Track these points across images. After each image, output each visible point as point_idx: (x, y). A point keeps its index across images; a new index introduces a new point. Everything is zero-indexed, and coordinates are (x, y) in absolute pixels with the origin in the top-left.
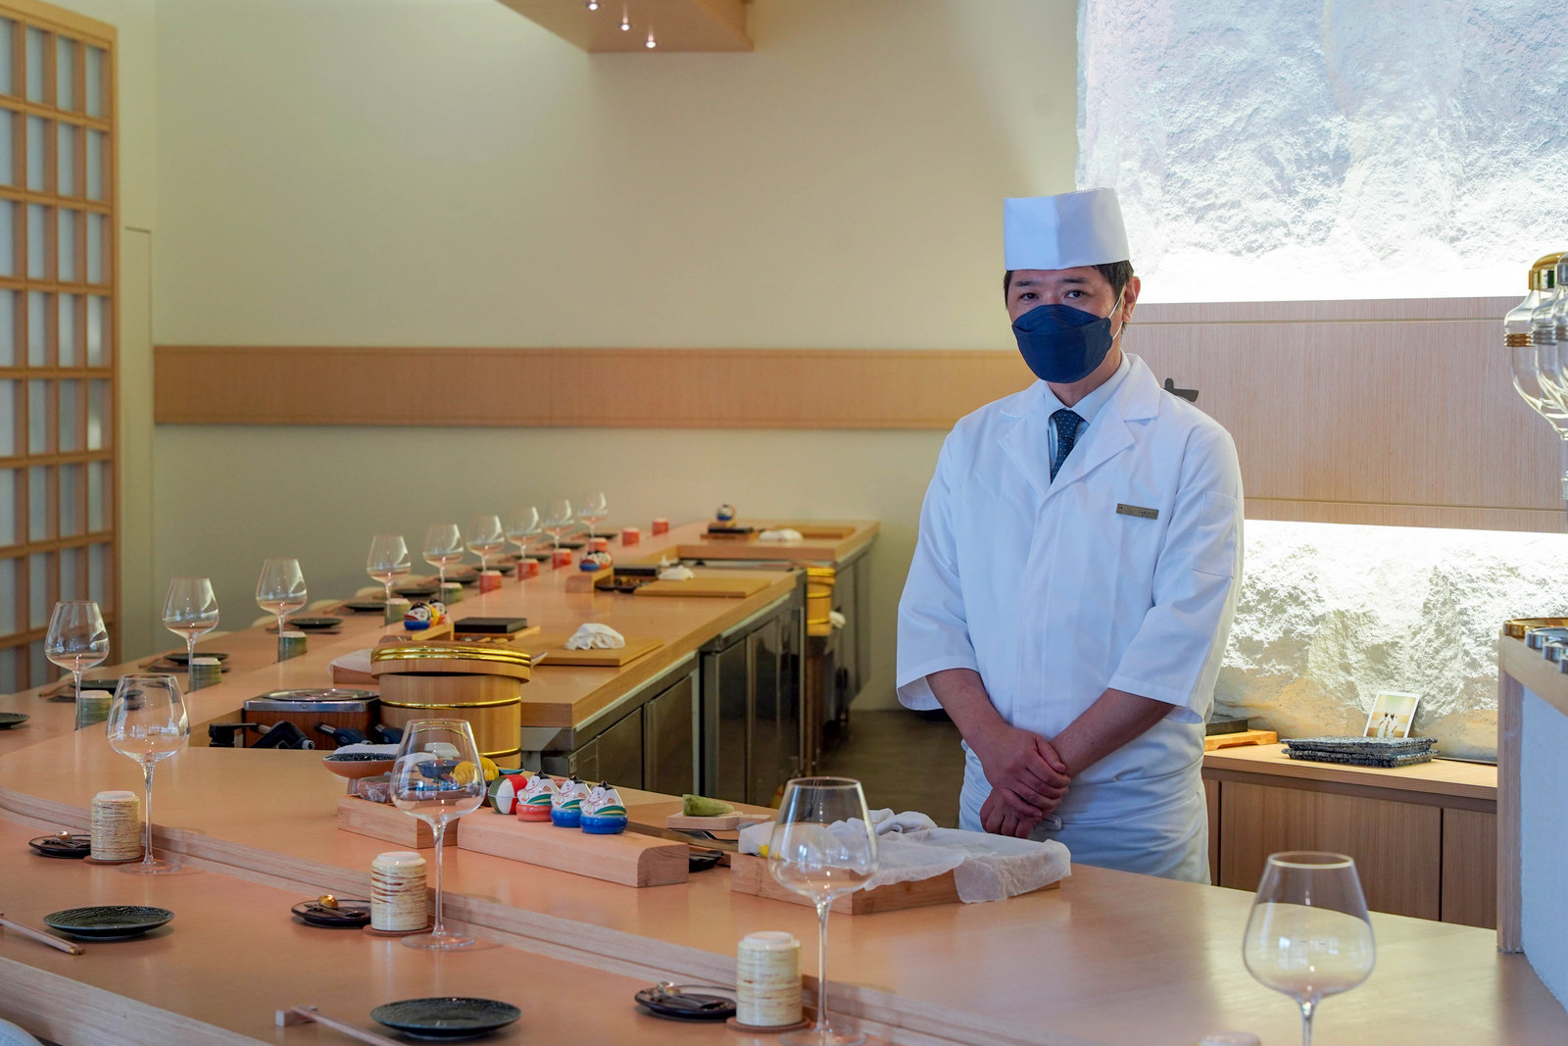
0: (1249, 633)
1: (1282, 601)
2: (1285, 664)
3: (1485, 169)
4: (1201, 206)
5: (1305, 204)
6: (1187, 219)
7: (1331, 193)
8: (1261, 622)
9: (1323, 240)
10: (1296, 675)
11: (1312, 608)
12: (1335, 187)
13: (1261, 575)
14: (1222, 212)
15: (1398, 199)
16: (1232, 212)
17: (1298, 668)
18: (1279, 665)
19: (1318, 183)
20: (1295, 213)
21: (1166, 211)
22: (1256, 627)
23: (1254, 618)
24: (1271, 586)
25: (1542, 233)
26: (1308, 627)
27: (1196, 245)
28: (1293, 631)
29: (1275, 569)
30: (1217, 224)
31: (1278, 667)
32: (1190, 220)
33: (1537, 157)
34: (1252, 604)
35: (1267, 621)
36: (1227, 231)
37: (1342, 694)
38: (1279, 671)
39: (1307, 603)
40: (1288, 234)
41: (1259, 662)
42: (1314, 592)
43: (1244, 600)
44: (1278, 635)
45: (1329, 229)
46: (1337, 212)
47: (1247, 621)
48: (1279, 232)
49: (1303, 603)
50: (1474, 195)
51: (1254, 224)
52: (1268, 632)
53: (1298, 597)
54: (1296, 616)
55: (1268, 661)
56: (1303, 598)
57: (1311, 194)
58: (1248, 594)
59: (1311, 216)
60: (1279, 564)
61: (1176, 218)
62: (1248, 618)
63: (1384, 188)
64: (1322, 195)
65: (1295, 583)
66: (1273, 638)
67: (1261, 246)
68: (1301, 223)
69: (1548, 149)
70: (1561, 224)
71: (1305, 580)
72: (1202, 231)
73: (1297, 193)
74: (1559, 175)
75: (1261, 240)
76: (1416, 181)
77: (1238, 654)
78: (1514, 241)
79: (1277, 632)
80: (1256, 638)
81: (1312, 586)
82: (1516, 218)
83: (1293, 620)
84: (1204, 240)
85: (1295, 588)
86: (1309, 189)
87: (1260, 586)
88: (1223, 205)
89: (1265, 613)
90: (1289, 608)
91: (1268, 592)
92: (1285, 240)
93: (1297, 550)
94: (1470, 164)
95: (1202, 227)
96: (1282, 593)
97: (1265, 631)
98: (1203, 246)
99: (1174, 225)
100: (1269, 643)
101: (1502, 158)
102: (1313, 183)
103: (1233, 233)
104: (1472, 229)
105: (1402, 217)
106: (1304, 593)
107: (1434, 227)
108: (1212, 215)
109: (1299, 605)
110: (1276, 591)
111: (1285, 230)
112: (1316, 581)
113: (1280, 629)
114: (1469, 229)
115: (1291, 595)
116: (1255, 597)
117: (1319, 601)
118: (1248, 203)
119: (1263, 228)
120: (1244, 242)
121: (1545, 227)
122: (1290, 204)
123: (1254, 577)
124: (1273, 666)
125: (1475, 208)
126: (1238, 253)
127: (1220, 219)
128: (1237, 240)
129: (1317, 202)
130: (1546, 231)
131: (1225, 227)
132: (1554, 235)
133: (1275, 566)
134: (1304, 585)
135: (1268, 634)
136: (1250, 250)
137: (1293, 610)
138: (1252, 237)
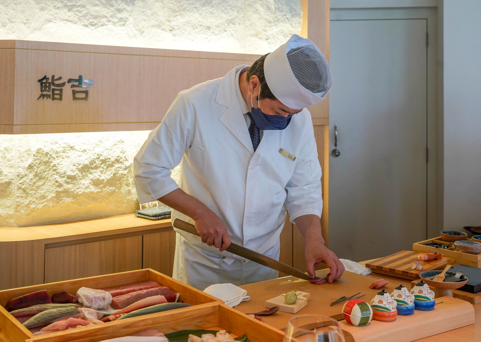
0: (98, 177)
1: (113, 162)
2: (112, 187)
3: (185, 8)
4: (70, 5)
5: (117, 10)
6: (64, 9)
7: (129, 8)
8: (102, 172)
9: (123, 25)
10: (117, 190)
11: (125, 163)
12: (131, 6)
13: (102, 153)
14: (79, 8)
15: (144, 14)
16: (83, 9)
17: (118, 188)
18: (110, 187)
19: (124, 3)
20: (112, 13)
21: (55, 4)
22: (100, 174)
23: (99, 171)
24: (108, 157)
25: (199, 32)
26: (124, 171)
27: (66, 20)
28: (117, 173)
29: (108, 150)
30: (77, 13)
31: (110, 189)
32: (65, 10)
33: (202, 7)
34: (98, 165)
35: (105, 171)
36: (81, 17)
37: (126, 195)
38: (110, 190)
39: (123, 162)
40: (109, 21)
41: (102, 188)
42: (125, 157)
43: (95, 164)
44: (111, 176)
45: (126, 21)
46: (131, 16)
47: (96, 172)
48: (104, 20)
49: (121, 162)
50: (181, 16)
51: (92, 15)
52: (105, 175)
53: (119, 160)
54: (119, 167)
55: (104, 187)
56: (121, 160)
57: (119, 7)
58: (97, 162)
59: (119, 15)
60: (110, 148)
61: (58, 8)
62: (96, 171)
63: (140, 9)
64: (124, 8)
65: (118, 155)
66: (109, 177)
67: (96, 24)
68: (115, 17)
69: (205, 5)
70: (204, 29)
71: (121, 153)
72: (70, 15)
73: (114, 6)
74: (207, 14)
75: (96, 22)
76: (148, 8)
77: (93, 186)
78: (190, 33)
79: (109, 175)
80: (101, 178)
81: (124, 155)
82: (191, 26)
83: (118, 169)
84: (70, 19)
85: (118, 157)
86: (119, 5)
87: (102, 158)
88: (79, 6)
89: (103, 168)
90: (115, 165)
91: (106, 160)
92: (107, 23)
93: (117, 142)
94: (180, 6)
95: (70, 14)
96: (113, 159)
97: (104, 175)
98: (70, 21)
99: (58, 11)
100: (107, 180)
101: (192, 6)
102: (121, 3)
103: (83, 18)
104: (177, 27)
105: (145, 20)
106: (121, 158)
107: (157, 25)
108: (75, 9)
109: (119, 163)
110: (110, 159)
111: (107, 19)
112: (125, 153)
113: (111, 174)
114: (176, 28)
115: (116, 159)
116: (99, 162)
117: (126, 161)
118: (88, 7)
119: (96, 17)
120: (89, 21)
121: (199, 30)
122: (110, 10)
123: (100, 154)
124: (108, 188)
125: (179, 20)
126: (86, 26)
127: (78, 11)
128: (85, 21)
129: (122, 11)
130: (200, 31)
131: (80, 15)
132: (202, 33)
133: (107, 149)
134: (121, 155)
135: (107, 176)
136: (92, 25)
137: (117, 165)
138: (92, 20)
